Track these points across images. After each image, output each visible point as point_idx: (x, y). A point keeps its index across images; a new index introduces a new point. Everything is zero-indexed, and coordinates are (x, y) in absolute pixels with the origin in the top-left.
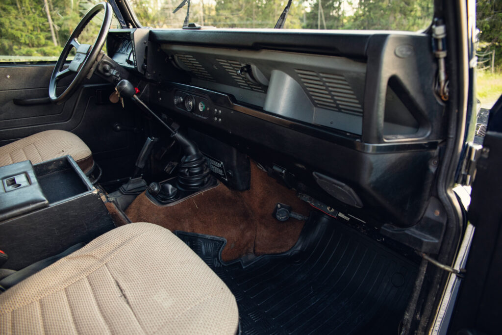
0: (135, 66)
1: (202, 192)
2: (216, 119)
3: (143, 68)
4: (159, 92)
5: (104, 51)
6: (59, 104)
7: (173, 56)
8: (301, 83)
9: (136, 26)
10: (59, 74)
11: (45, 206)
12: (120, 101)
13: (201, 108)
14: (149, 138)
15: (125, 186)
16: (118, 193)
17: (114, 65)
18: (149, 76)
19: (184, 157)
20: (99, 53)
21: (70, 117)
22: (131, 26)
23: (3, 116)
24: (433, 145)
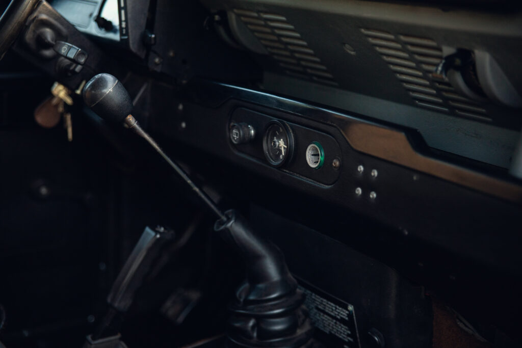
0: (122, 34)
2: (359, 191)
3: (144, 42)
4: (181, 107)
12: (62, 121)
13: (313, 158)
14: (148, 229)
17: (64, 30)
18: (156, 64)
19: (246, 285)
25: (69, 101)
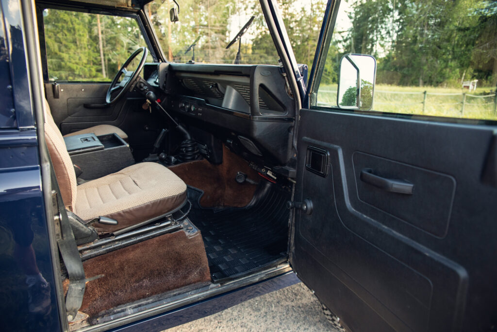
0: (159, 85)
1: (192, 162)
2: (199, 114)
3: (164, 87)
4: (172, 102)
5: (142, 75)
6: (111, 105)
7: (182, 80)
8: (239, 92)
9: (164, 61)
10: (113, 89)
11: (102, 149)
12: (149, 108)
13: (193, 108)
14: (163, 129)
15: (146, 159)
17: (146, 84)
18: (167, 92)
19: (183, 140)
20: (138, 77)
21: (116, 119)
22: (161, 62)
23: (76, 114)
24: (290, 120)
25: (150, 103)
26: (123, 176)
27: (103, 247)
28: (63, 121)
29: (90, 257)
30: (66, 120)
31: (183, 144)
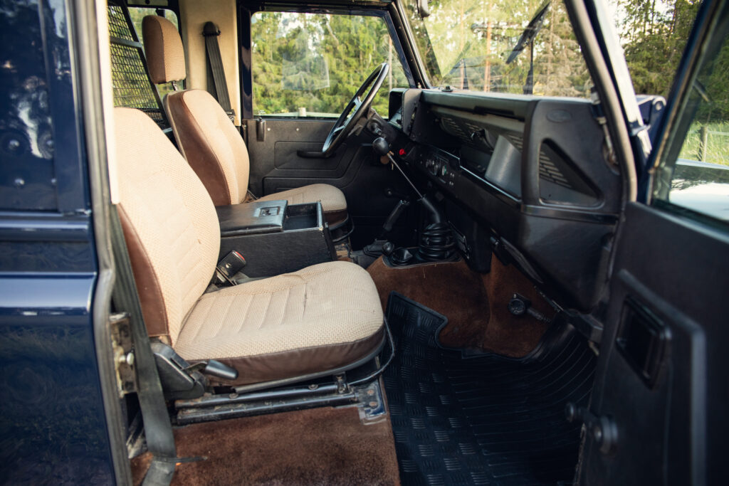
0: (402, 126)
1: (435, 264)
2: (450, 183)
4: (421, 155)
7: (440, 119)
8: (519, 149)
9: (424, 86)
10: (337, 130)
11: (279, 231)
13: (444, 171)
14: (401, 201)
15: (369, 247)
16: (361, 253)
18: (413, 138)
19: (428, 224)
21: (343, 175)
22: (420, 86)
23: (285, 165)
24: (609, 219)
26: (298, 280)
27: (217, 408)
28: (267, 175)
29: (194, 421)
30: (272, 173)
31: (428, 230)
